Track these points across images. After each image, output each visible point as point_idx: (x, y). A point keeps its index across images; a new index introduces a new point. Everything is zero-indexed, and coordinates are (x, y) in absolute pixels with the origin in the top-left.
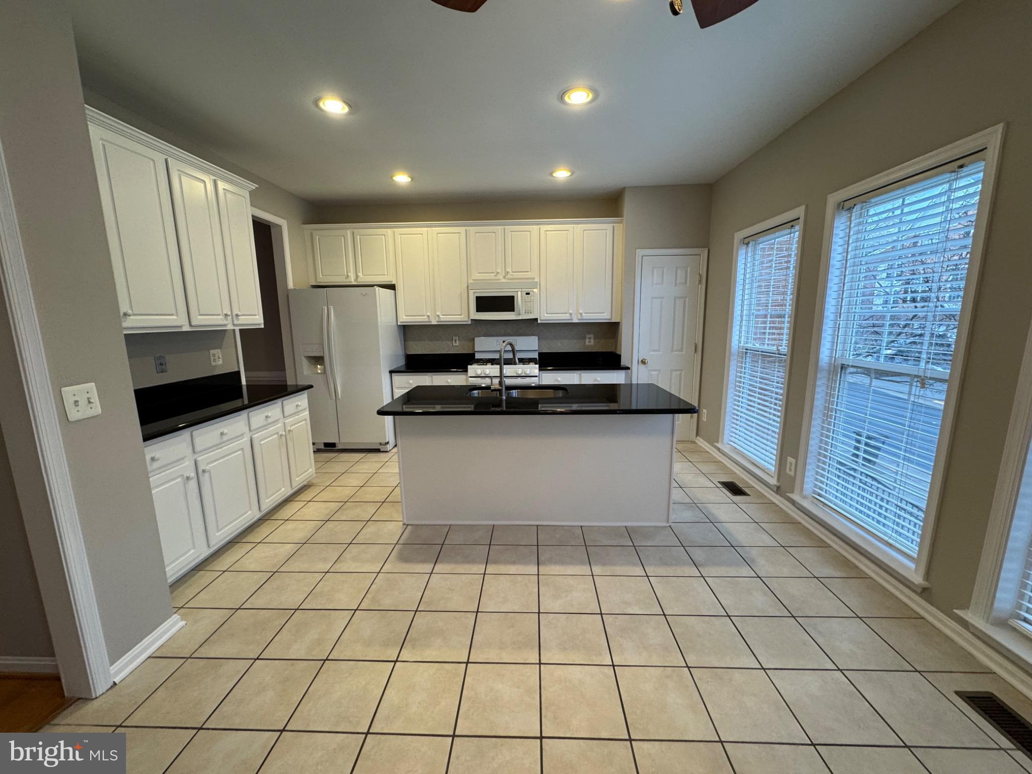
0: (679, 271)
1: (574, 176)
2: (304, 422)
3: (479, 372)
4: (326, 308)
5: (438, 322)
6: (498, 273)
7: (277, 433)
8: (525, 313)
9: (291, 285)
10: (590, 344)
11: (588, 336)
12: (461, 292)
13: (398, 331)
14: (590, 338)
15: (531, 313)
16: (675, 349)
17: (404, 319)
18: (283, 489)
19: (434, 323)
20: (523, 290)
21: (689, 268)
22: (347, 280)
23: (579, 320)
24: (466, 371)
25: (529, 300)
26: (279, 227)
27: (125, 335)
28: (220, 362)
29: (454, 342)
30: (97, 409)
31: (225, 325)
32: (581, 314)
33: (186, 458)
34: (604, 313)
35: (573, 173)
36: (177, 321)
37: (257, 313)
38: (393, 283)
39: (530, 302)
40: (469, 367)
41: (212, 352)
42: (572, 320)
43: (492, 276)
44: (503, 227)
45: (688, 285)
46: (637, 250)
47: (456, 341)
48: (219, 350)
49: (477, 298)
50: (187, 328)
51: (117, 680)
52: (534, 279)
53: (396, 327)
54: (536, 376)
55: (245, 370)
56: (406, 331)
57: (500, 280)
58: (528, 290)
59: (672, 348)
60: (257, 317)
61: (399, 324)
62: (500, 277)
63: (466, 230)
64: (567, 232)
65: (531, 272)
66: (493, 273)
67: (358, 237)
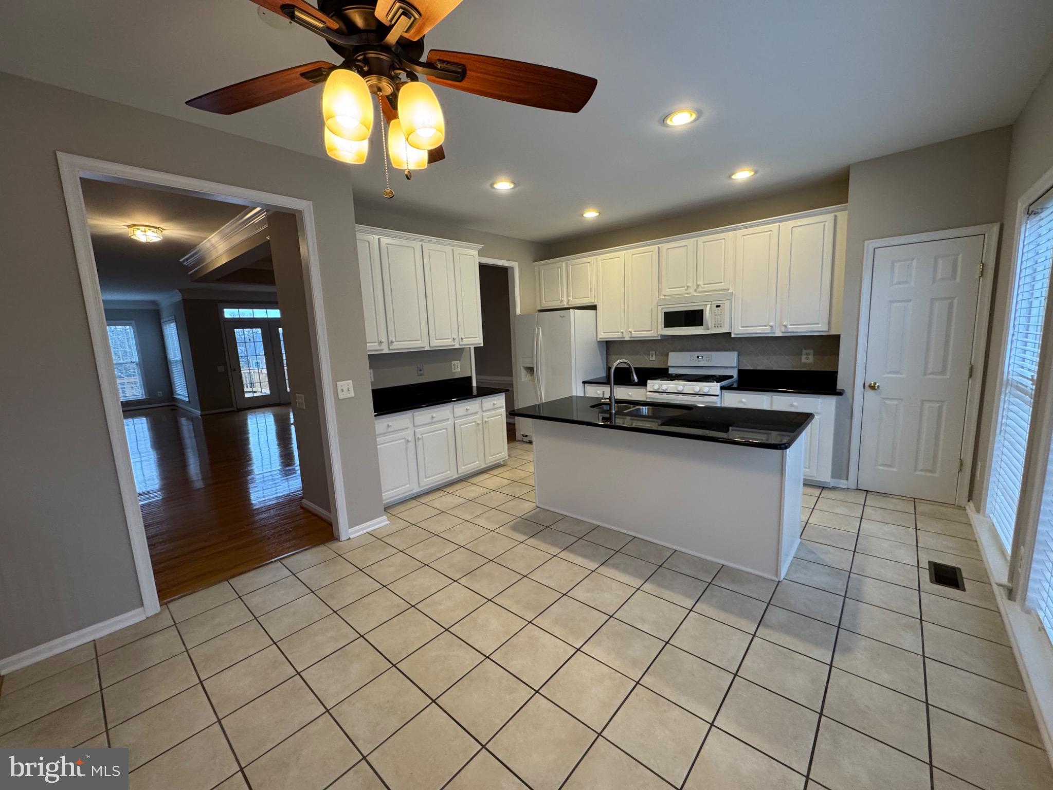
0: (940, 262)
1: (758, 175)
2: (500, 416)
3: (656, 387)
4: (537, 328)
5: (630, 337)
6: (688, 287)
7: (475, 422)
8: (715, 327)
9: (518, 312)
10: (808, 361)
11: (804, 351)
12: (652, 309)
13: (599, 346)
14: (808, 354)
15: (721, 326)
16: (930, 370)
17: (603, 335)
18: (477, 462)
19: (627, 338)
20: (713, 303)
21: (960, 256)
22: (562, 304)
23: (783, 333)
24: (645, 385)
25: (720, 313)
26: (512, 268)
27: (369, 355)
28: (459, 370)
29: (651, 356)
30: (352, 394)
31: (454, 345)
32: (785, 326)
33: (409, 429)
34: (818, 324)
35: (756, 172)
36: (422, 344)
37: (478, 336)
38: (595, 304)
39: (720, 315)
40: (649, 381)
41: (453, 363)
42: (774, 333)
43: (682, 290)
44: (695, 239)
45: (958, 280)
46: (866, 242)
47: (652, 356)
48: (458, 362)
49: (666, 314)
50: (427, 348)
51: (351, 537)
52: (729, 289)
53: (596, 343)
54: (717, 396)
55: (477, 374)
56: (609, 347)
57: (690, 293)
58: (718, 303)
59: (926, 368)
60: (478, 339)
61: (598, 340)
62: (691, 290)
63: (659, 247)
64: (769, 233)
65: (724, 282)
66: (684, 287)
67: (570, 267)
